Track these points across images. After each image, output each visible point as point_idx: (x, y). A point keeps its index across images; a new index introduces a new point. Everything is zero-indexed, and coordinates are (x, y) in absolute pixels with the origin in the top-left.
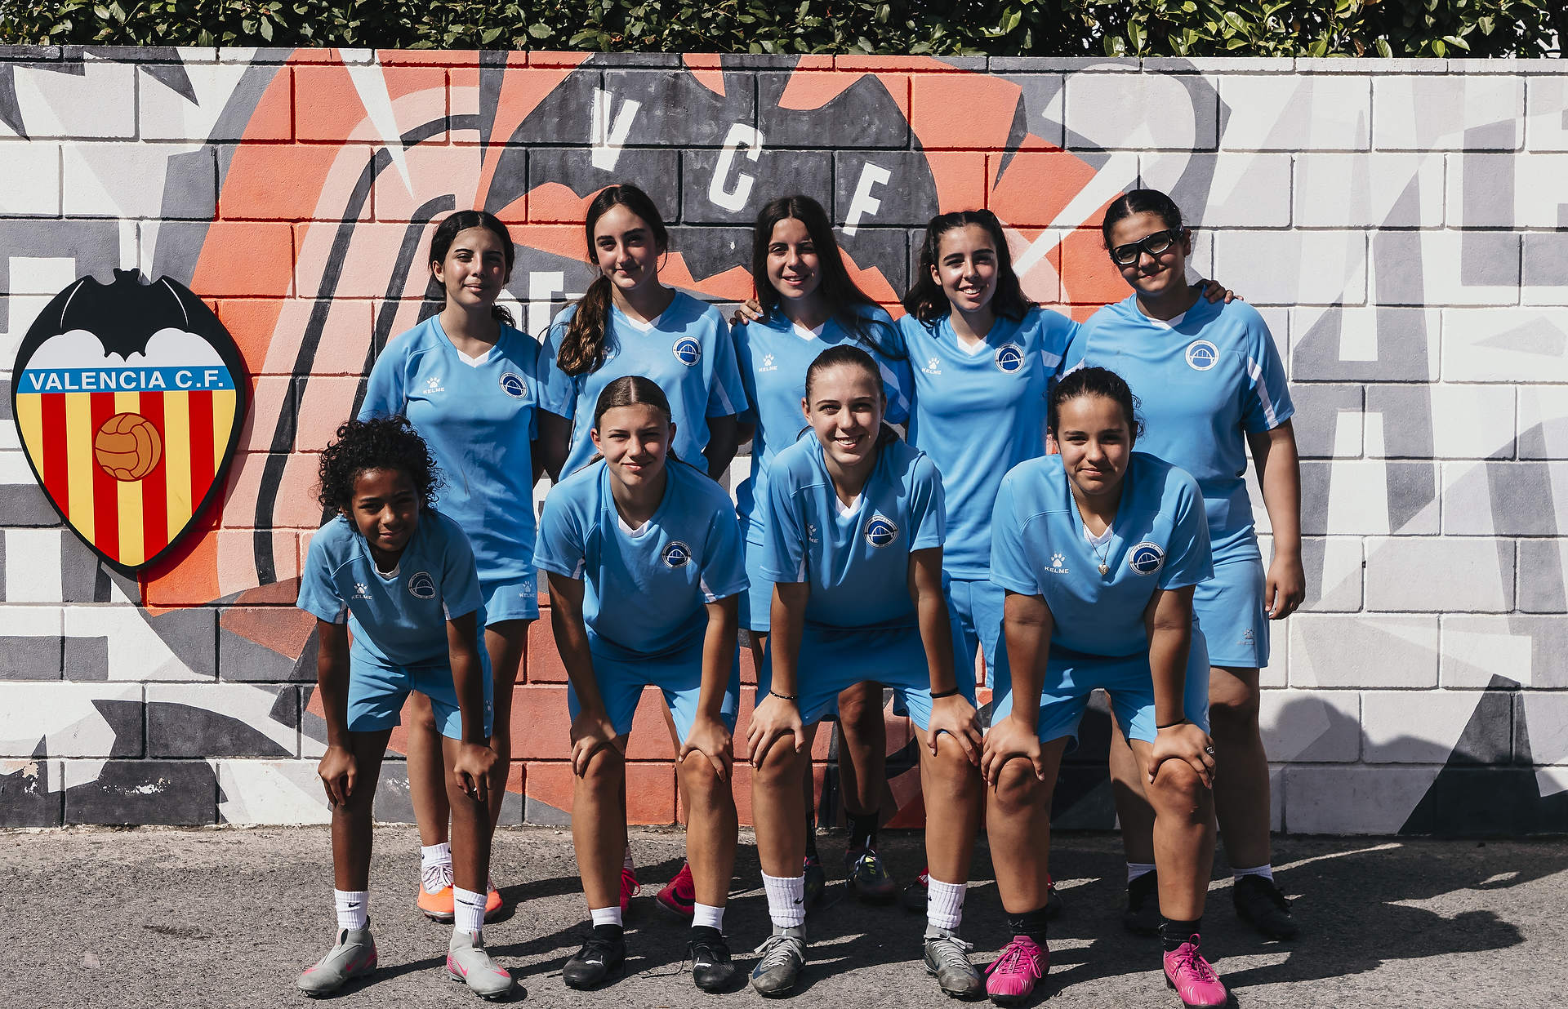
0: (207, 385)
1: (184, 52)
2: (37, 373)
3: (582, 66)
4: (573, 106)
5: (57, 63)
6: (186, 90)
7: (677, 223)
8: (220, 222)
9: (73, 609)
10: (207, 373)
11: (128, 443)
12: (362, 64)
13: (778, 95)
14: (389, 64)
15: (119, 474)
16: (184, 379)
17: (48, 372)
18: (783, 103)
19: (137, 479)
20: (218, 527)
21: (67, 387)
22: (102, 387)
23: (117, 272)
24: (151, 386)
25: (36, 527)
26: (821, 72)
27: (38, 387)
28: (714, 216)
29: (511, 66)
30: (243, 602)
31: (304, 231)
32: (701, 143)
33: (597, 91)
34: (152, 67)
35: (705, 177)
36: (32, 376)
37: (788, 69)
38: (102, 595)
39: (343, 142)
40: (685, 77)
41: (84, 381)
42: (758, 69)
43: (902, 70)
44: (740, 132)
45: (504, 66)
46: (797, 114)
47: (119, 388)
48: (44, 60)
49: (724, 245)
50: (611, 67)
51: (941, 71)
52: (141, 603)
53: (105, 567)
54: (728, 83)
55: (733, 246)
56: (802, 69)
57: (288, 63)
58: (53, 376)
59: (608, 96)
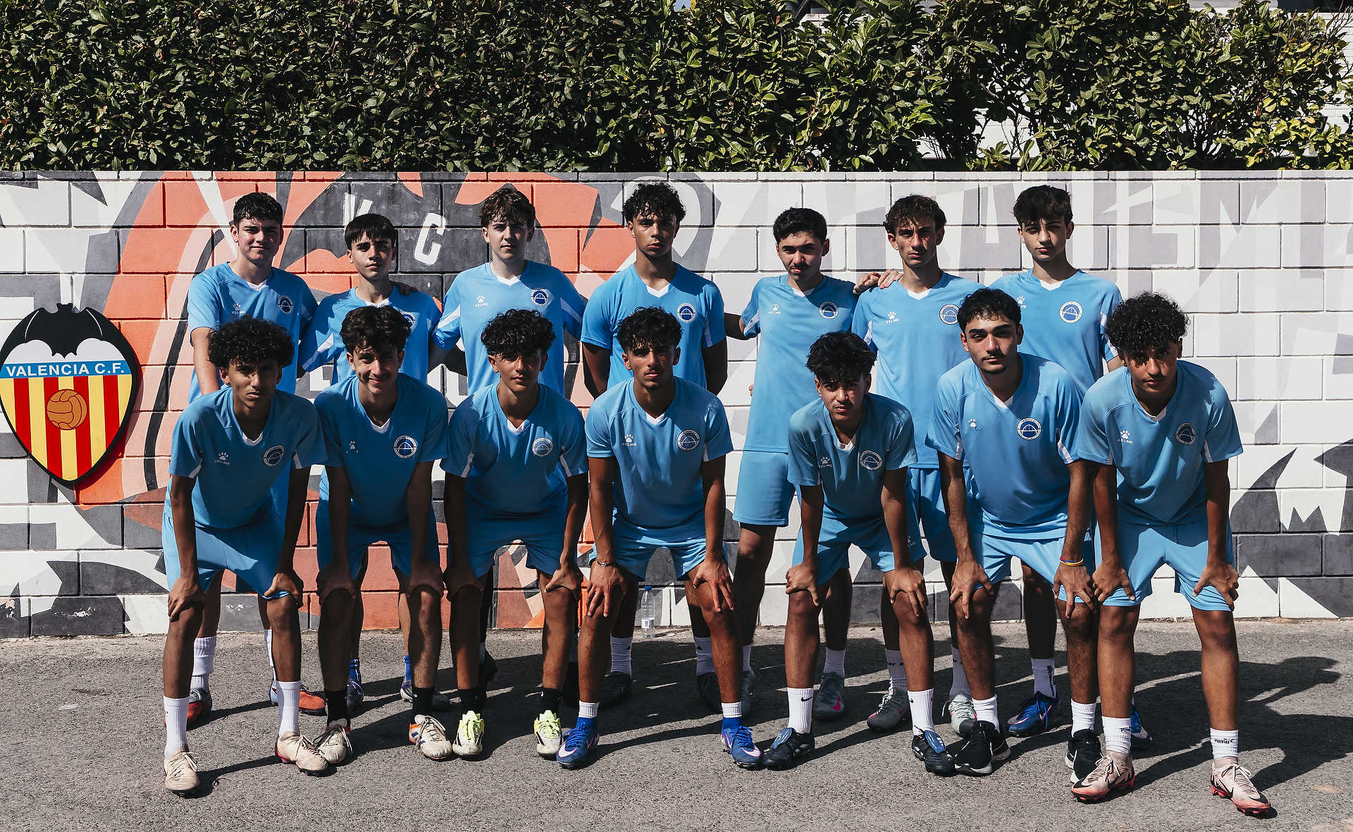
0: (114, 372)
1: (98, 174)
2: (11, 366)
3: (337, 180)
4: (332, 204)
5: (22, 181)
6: (100, 196)
7: (396, 272)
8: (121, 275)
9: (35, 507)
10: (114, 364)
11: (67, 407)
12: (206, 180)
13: (455, 196)
14: (222, 180)
15: (61, 425)
16: (100, 369)
17: (18, 366)
18: (458, 201)
19: (73, 428)
20: (122, 457)
21: (30, 374)
22: (51, 374)
23: (59, 305)
24: (80, 373)
25: (12, 458)
26: (480, 183)
27: (11, 375)
28: (418, 268)
29: (295, 180)
30: (137, 501)
31: (171, 280)
32: (409, 225)
33: (347, 195)
34: (79, 183)
35: (412, 245)
36: (8, 368)
37: (460, 181)
38: (52, 498)
39: (195, 226)
40: (399, 186)
41: (40, 370)
42: (442, 181)
43: (528, 181)
44: (432, 218)
45: (291, 180)
46: (466, 207)
47: (61, 374)
48: (13, 180)
49: (424, 284)
50: (354, 180)
51: (551, 181)
52: (76, 503)
53: (53, 482)
54: (424, 189)
55: (429, 285)
56: (469, 181)
57: (161, 180)
58: (21, 368)
59: (353, 198)
